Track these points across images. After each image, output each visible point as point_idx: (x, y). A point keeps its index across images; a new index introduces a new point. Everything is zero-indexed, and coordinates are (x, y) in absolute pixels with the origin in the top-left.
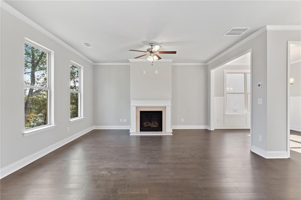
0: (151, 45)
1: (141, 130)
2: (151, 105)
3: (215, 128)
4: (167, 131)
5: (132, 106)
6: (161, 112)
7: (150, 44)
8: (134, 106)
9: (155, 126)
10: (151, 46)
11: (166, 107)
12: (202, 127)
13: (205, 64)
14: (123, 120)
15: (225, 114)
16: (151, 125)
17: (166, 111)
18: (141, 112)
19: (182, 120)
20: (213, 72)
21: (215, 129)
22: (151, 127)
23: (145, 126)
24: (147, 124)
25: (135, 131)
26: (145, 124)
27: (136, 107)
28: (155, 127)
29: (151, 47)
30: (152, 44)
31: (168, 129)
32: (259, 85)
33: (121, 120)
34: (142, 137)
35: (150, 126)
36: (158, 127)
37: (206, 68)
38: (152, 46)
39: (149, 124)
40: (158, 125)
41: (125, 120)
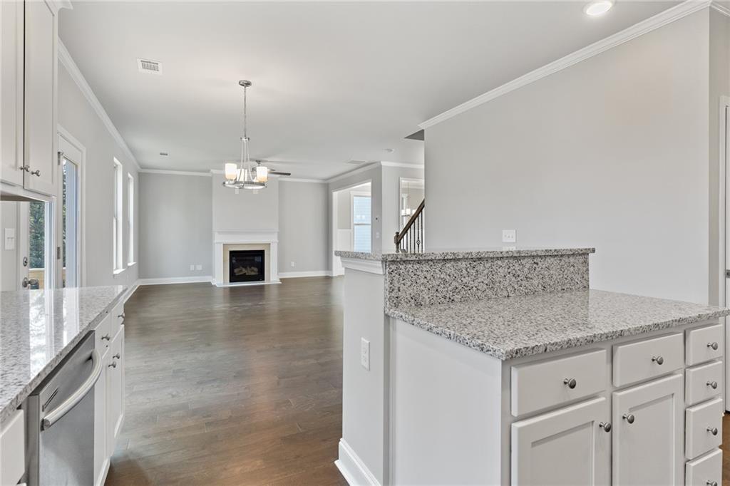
1: (232, 280)
2: (246, 242)
4: (271, 279)
5: (217, 243)
6: (262, 252)
8: (221, 243)
9: (253, 273)
11: (270, 244)
12: (321, 273)
13: (326, 182)
14: (195, 267)
16: (247, 272)
17: (270, 249)
18: (232, 253)
19: (293, 265)
20: (336, 195)
21: (338, 275)
23: (237, 275)
24: (241, 271)
25: (222, 282)
26: (236, 271)
27: (224, 245)
31: (273, 275)
32: (377, 219)
33: (192, 268)
34: (231, 288)
35: (246, 274)
36: (258, 274)
37: (327, 188)
39: (244, 271)
40: (258, 272)
41: (199, 268)
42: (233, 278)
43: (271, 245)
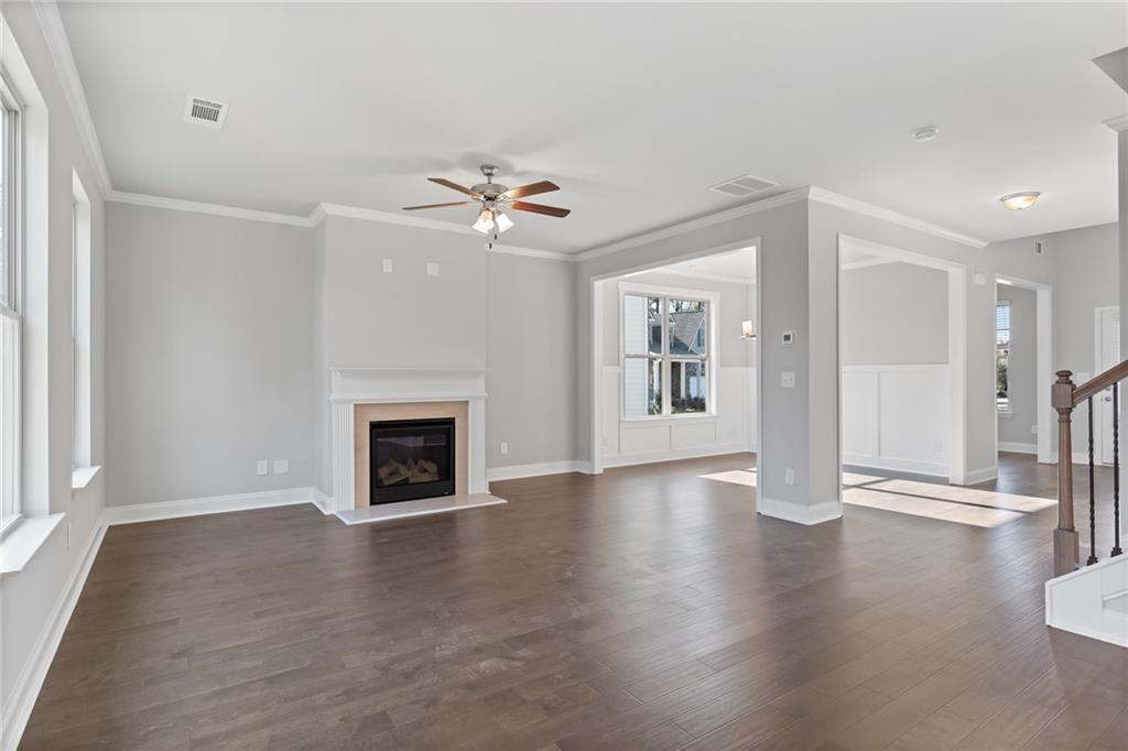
0: (489, 171)
1: (375, 500)
3: (606, 467)
4: (470, 492)
5: (339, 402)
6: (451, 422)
7: (482, 168)
8: (349, 401)
9: (425, 478)
10: (486, 178)
11: (467, 402)
14: (270, 466)
15: (622, 419)
16: (409, 474)
17: (467, 416)
18: (375, 426)
21: (605, 470)
22: (411, 481)
23: (386, 483)
24: (396, 472)
25: (353, 507)
26: (384, 472)
27: (356, 405)
28: (427, 480)
29: (485, 180)
30: (492, 168)
31: (476, 480)
32: (787, 338)
33: (262, 468)
34: (378, 529)
35: (407, 479)
36: (436, 479)
38: (489, 175)
39: (404, 473)
40: (439, 472)
41: (282, 467)
42: (380, 493)
43: (470, 406)
